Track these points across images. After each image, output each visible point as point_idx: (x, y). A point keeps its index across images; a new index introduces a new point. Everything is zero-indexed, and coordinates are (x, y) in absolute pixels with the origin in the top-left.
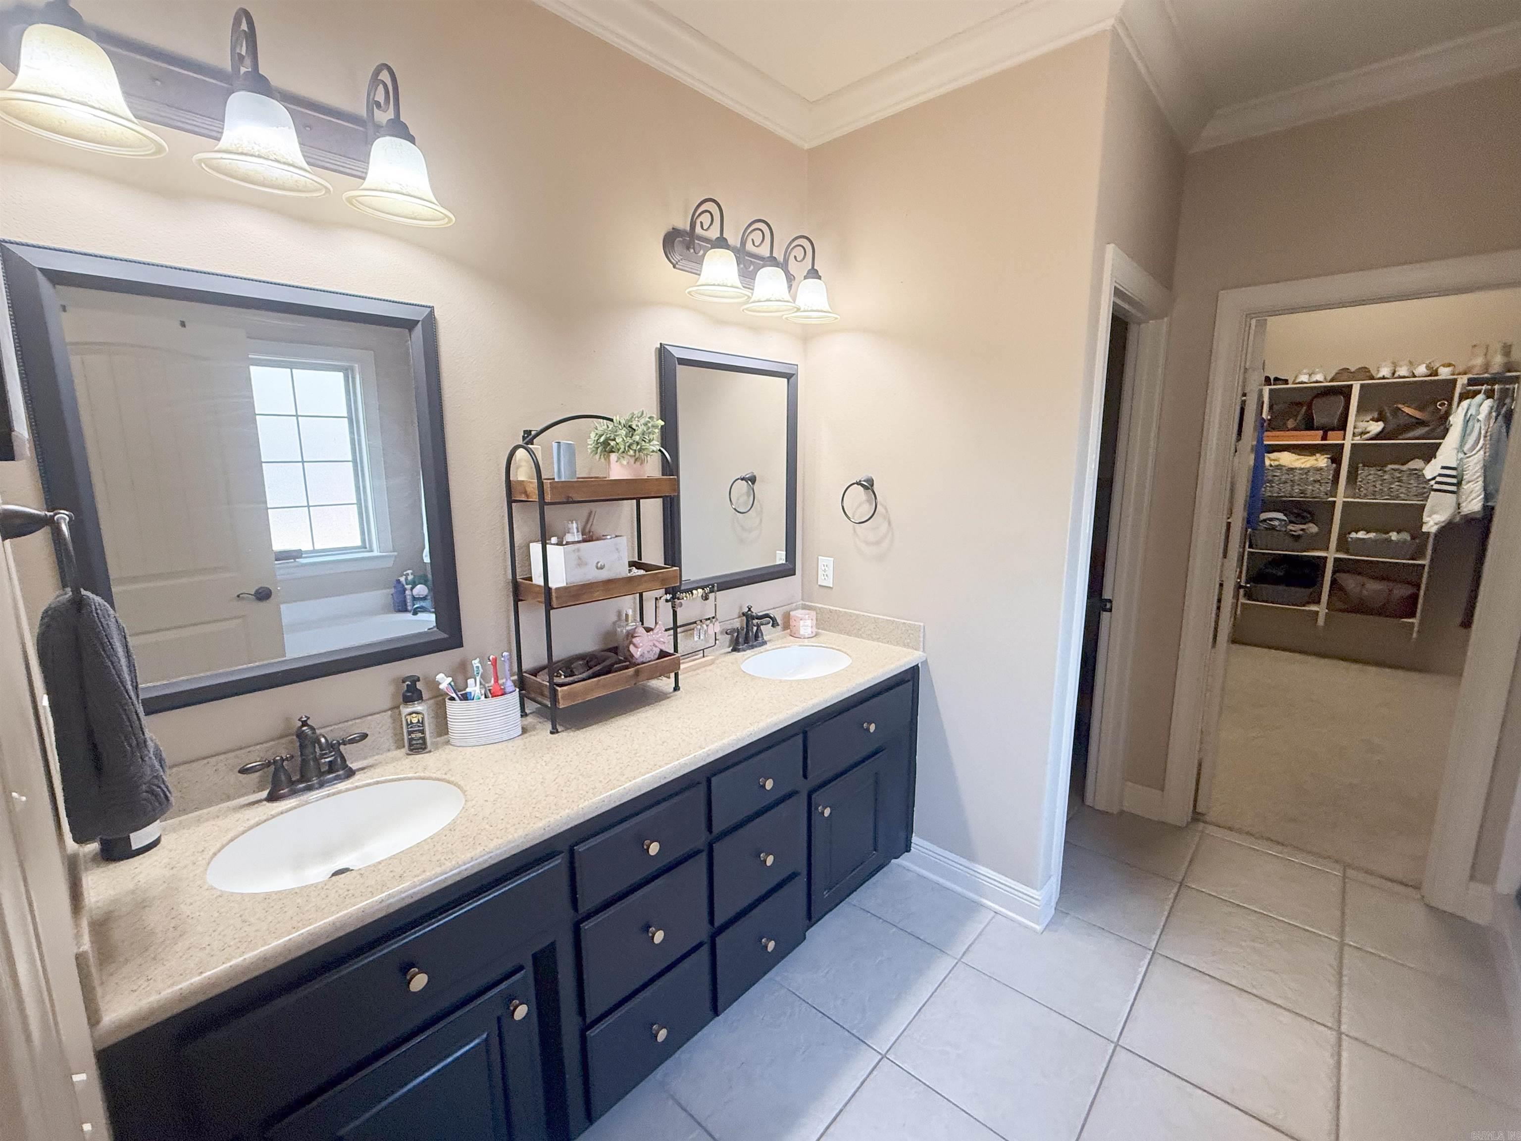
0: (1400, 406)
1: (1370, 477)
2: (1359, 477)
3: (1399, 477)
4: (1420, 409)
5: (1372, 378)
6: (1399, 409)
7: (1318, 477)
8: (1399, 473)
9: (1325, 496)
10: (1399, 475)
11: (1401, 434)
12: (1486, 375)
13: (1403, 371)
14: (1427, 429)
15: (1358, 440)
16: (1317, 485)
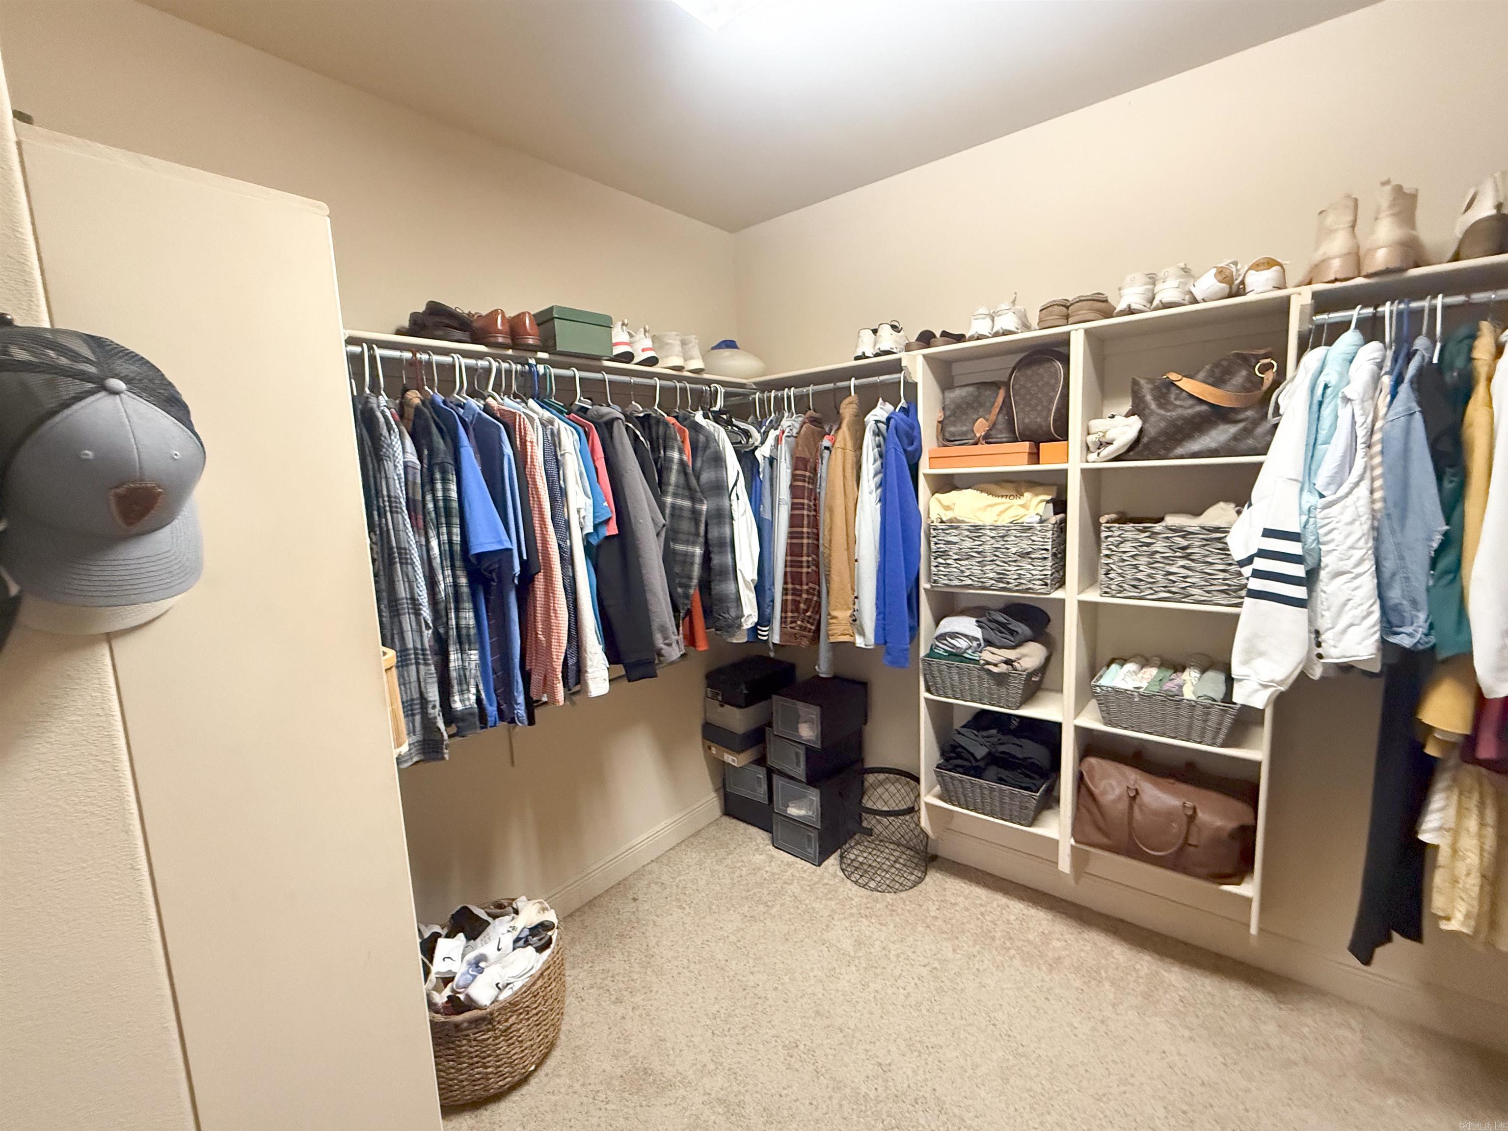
0: (1173, 376)
1: (1126, 547)
2: (1104, 545)
3: (1184, 548)
4: (1217, 381)
5: (1108, 314)
6: (1172, 383)
7: (1025, 545)
8: (1183, 537)
9: (1044, 589)
10: (1184, 543)
11: (1179, 442)
12: (1360, 281)
13: (1168, 292)
14: (1233, 429)
15: (1096, 461)
16: (1025, 564)
